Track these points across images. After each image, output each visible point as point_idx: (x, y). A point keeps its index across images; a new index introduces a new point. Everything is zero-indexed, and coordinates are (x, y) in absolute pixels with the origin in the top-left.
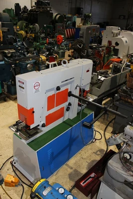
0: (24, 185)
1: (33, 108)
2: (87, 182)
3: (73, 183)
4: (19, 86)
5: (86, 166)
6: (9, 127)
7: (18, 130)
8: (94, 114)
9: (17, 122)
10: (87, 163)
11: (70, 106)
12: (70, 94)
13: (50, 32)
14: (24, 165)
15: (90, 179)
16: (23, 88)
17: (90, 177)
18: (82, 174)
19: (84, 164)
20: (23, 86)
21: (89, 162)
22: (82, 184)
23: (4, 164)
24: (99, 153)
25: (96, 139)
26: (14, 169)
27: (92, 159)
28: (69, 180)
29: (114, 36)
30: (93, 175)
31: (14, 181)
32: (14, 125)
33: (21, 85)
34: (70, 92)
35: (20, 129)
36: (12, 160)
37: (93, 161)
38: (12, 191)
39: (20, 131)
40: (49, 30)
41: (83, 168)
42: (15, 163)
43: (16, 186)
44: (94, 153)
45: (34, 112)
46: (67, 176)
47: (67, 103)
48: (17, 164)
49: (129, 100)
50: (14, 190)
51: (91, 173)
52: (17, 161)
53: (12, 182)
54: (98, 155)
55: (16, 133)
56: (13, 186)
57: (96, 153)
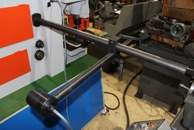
12: (38, 20)
49: (166, 40)
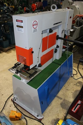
0: (26, 118)
1: (32, 49)
2: (77, 108)
3: (65, 111)
4: (17, 26)
5: (72, 96)
6: (9, 70)
7: (17, 72)
8: (73, 55)
9: (15, 65)
10: (72, 93)
11: (57, 49)
13: (25, 5)
14: (23, 101)
15: (79, 106)
16: (22, 27)
17: (78, 104)
18: (70, 102)
19: (70, 94)
20: (22, 24)
21: (73, 92)
22: (73, 110)
23: (6, 102)
24: (78, 84)
25: (74, 75)
26: (16, 105)
27: (75, 90)
28: (61, 108)
29: (70, 5)
30: (79, 102)
31: (17, 116)
32: (13, 68)
33: (20, 24)
34: (58, 36)
35: (19, 70)
36: (12, 97)
37: (76, 91)
38: (17, 124)
39: (19, 72)
40: (23, 3)
41: (70, 98)
42: (15, 100)
43: (20, 119)
44: (75, 84)
45: (33, 52)
46: (60, 106)
47: (55, 46)
48: (17, 100)
50: (18, 123)
51: (78, 101)
52: (17, 98)
53: (16, 117)
54: (78, 86)
55: (17, 74)
56: (17, 120)
57: (76, 85)
